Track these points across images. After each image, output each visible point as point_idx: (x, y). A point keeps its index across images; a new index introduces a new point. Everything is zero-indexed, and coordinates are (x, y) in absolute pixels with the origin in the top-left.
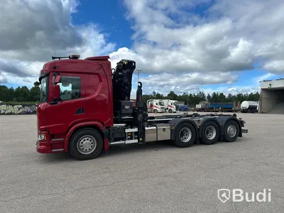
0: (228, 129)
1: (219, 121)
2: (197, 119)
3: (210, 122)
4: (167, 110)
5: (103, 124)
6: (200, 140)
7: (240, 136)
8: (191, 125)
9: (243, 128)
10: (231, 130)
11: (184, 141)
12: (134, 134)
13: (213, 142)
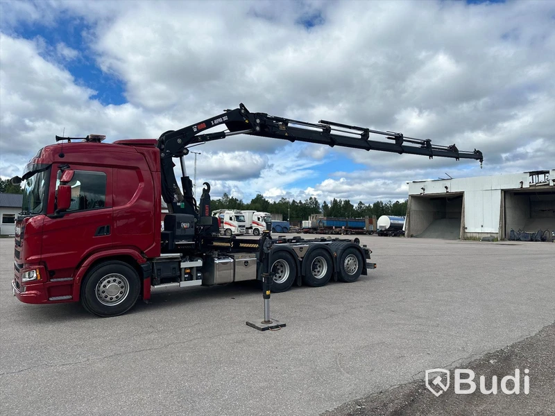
0: (346, 262)
1: (333, 249)
2: (299, 245)
3: (319, 251)
4: (250, 231)
5: (142, 253)
6: (302, 280)
7: (365, 273)
8: (288, 256)
9: (368, 261)
10: (350, 263)
11: (278, 282)
12: (195, 270)
13: (322, 283)
